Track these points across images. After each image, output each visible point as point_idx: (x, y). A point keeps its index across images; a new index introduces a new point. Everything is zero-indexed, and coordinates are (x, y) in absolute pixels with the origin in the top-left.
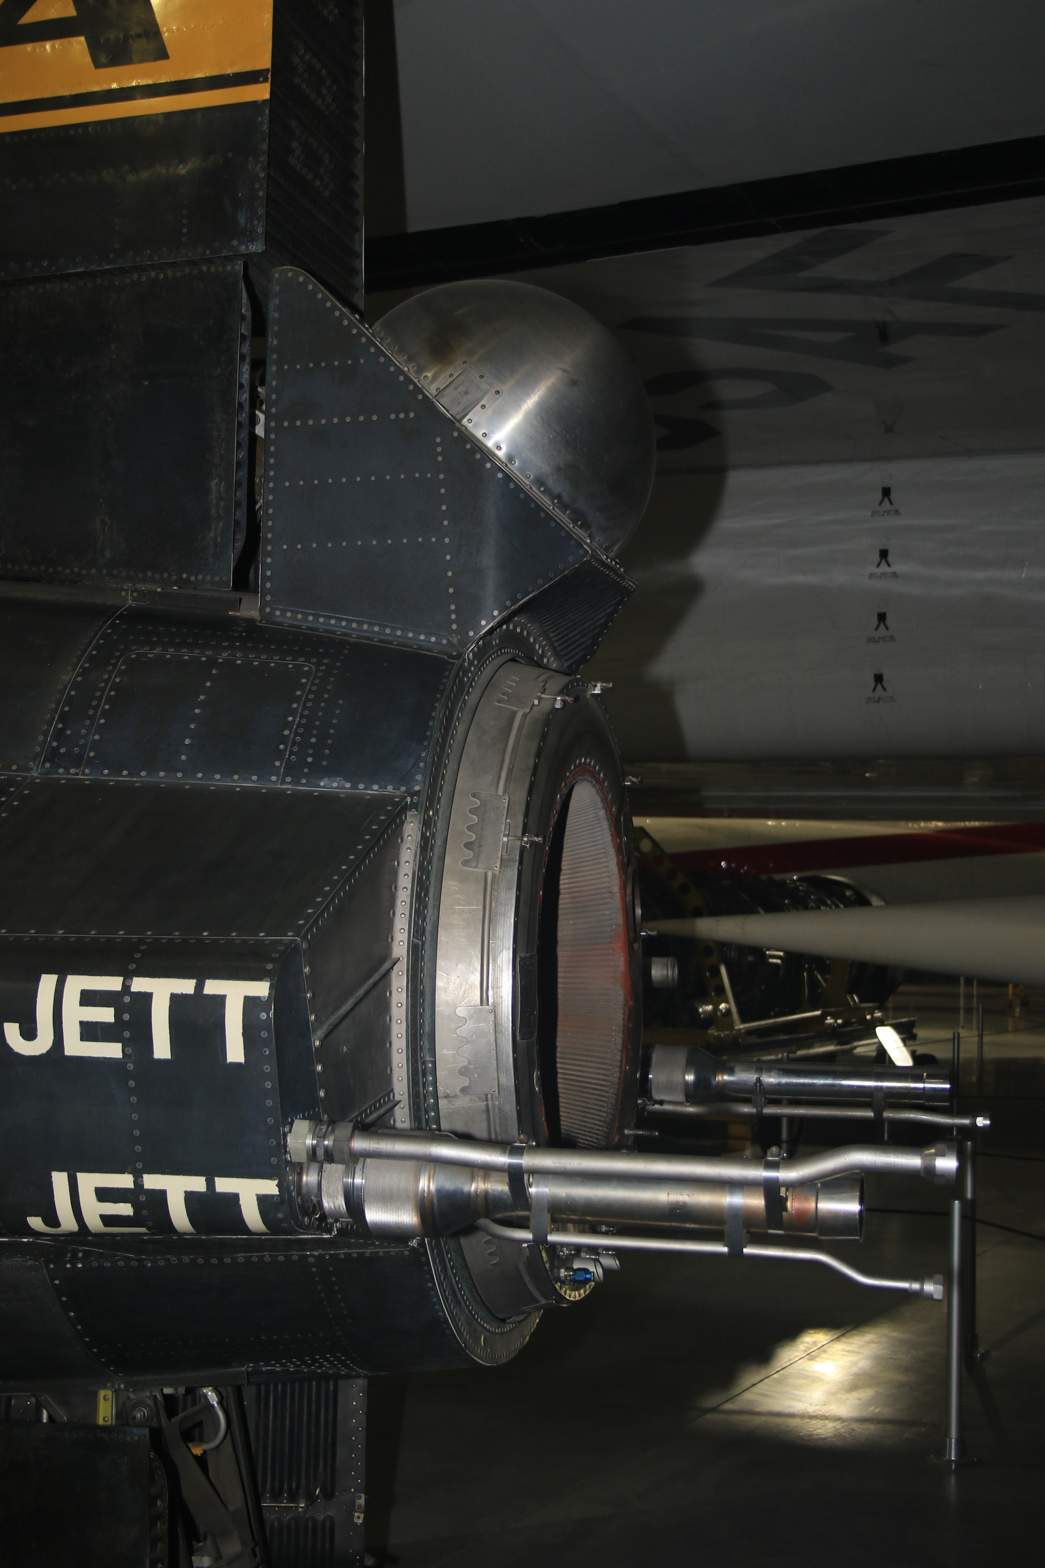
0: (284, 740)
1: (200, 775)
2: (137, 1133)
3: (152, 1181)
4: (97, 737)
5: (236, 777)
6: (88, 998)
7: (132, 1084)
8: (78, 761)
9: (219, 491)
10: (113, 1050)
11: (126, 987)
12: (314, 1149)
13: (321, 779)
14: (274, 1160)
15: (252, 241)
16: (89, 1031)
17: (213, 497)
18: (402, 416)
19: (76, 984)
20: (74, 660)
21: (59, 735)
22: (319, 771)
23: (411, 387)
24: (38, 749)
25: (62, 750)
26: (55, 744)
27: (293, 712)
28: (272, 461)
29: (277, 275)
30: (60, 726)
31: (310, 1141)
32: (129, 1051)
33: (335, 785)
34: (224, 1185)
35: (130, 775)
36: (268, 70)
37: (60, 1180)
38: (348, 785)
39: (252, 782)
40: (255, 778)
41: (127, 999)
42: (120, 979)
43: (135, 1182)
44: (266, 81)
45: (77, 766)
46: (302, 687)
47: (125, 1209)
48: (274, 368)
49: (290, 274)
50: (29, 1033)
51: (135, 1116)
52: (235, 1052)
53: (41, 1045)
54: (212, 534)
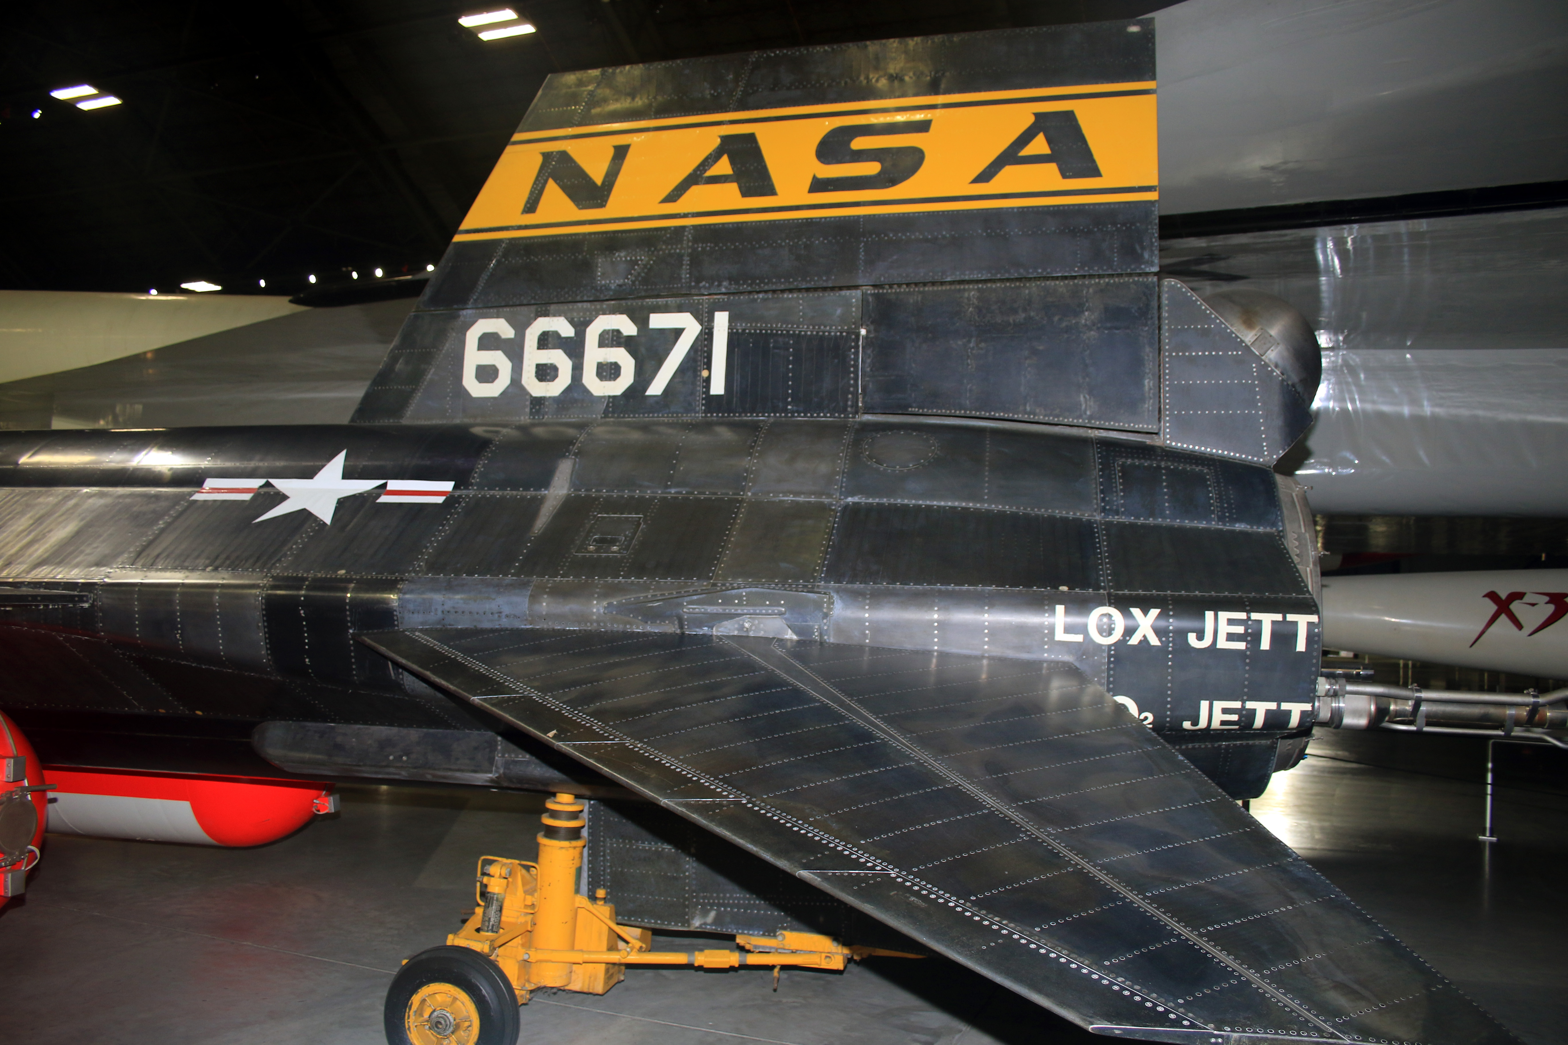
0: (1212, 505)
1: (1178, 521)
2: (1246, 683)
3: (1250, 705)
4: (1122, 501)
5: (1196, 522)
6: (1231, 622)
7: (1248, 661)
8: (1117, 513)
9: (1149, 385)
10: (1241, 646)
11: (1249, 618)
12: (1329, 690)
13: (1236, 523)
14: (1312, 695)
15: (1152, 266)
16: (1231, 637)
17: (1147, 388)
18: (1235, 353)
19: (1224, 616)
20: (1092, 464)
21: (1103, 500)
22: (1234, 520)
23: (1239, 340)
24: (1095, 506)
25: (1108, 507)
26: (1103, 504)
27: (1210, 492)
28: (1167, 371)
29: (1166, 283)
30: (1102, 496)
31: (1328, 687)
32: (1249, 646)
33: (1243, 526)
34: (1285, 706)
35: (1144, 520)
36: (1156, 186)
37: (1204, 705)
38: (1249, 527)
39: (1203, 525)
40: (1204, 522)
41: (1250, 623)
42: (1245, 614)
43: (1242, 705)
44: (1155, 190)
45: (1118, 515)
46: (1209, 480)
47: (1235, 718)
48: (1167, 327)
49: (1173, 283)
50: (1200, 637)
51: (1247, 676)
52: (1301, 646)
53: (1206, 643)
54: (1146, 406)
